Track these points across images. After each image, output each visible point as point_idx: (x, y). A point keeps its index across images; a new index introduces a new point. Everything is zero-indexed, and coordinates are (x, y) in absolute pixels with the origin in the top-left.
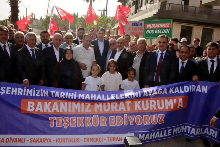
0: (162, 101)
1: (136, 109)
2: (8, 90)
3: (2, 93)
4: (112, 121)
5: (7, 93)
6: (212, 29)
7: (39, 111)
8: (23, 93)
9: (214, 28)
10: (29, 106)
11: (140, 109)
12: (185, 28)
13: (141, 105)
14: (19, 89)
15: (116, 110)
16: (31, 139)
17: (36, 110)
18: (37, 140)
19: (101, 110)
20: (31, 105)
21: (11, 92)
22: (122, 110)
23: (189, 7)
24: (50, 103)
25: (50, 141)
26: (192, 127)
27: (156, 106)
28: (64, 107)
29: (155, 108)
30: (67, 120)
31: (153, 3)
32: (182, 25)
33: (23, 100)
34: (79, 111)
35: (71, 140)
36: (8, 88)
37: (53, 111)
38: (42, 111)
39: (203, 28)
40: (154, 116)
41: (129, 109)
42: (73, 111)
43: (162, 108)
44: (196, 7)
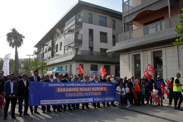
0: (100, 88)
1: (93, 90)
2: (51, 85)
3: (49, 86)
4: (85, 94)
5: (51, 86)
6: (110, 66)
7: (62, 91)
8: (56, 85)
9: (111, 65)
10: (58, 90)
11: (94, 90)
12: (93, 66)
13: (94, 89)
14: (54, 84)
15: (86, 91)
16: (60, 101)
17: (61, 91)
18: (62, 101)
19: (82, 91)
20: (59, 89)
21: (52, 85)
22: (88, 91)
23: (94, 52)
24: (65, 88)
25: (66, 101)
26: (110, 98)
27: (99, 89)
28: (70, 90)
29: (98, 90)
30: (71, 94)
31: (67, 50)
32: (91, 64)
33: (56, 88)
34: (75, 91)
35: (73, 101)
36: (51, 84)
37: (66, 91)
38: (63, 91)
39: (104, 65)
40: (98, 92)
41: (90, 90)
42: (73, 91)
43: (100, 90)
44: (98, 52)
